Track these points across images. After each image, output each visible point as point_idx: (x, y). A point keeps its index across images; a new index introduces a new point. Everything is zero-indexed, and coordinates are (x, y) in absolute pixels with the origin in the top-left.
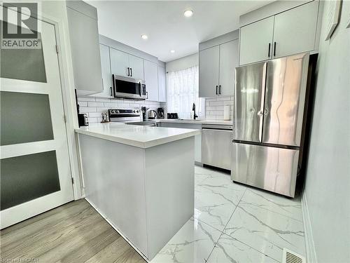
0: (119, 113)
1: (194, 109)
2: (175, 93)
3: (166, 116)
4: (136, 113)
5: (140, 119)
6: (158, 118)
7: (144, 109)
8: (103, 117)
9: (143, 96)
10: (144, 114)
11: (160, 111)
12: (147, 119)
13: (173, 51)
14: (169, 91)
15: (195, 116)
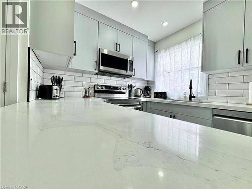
0: (104, 89)
1: (191, 88)
2: (164, 71)
3: (153, 95)
4: (122, 90)
5: (125, 97)
6: (144, 96)
7: (131, 87)
8: (86, 92)
9: (129, 73)
10: (130, 92)
11: (147, 91)
12: (133, 97)
13: (165, 24)
14: (157, 70)
15: (191, 97)
